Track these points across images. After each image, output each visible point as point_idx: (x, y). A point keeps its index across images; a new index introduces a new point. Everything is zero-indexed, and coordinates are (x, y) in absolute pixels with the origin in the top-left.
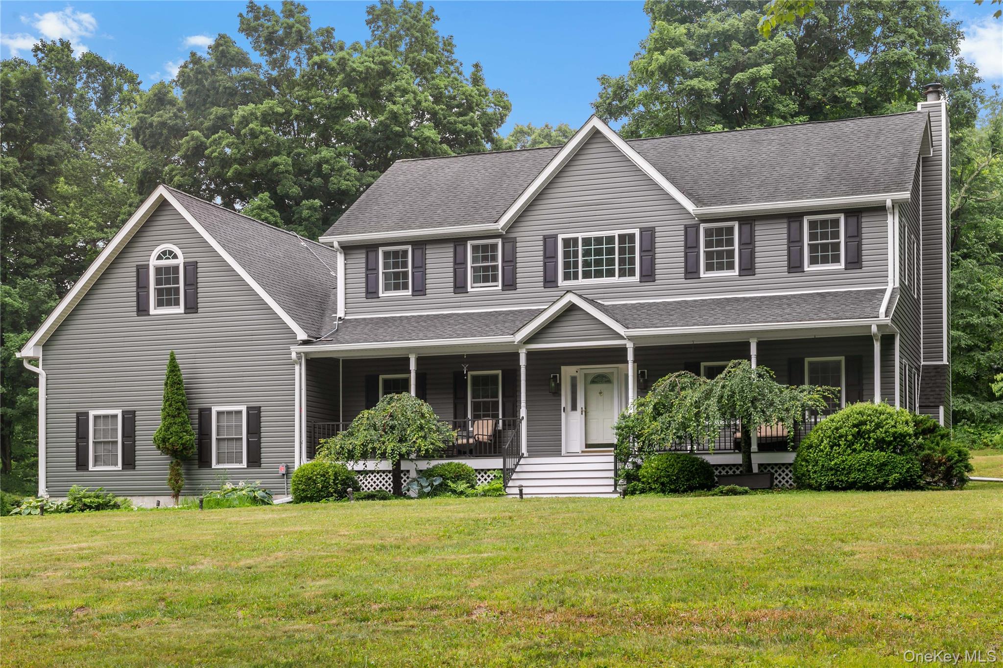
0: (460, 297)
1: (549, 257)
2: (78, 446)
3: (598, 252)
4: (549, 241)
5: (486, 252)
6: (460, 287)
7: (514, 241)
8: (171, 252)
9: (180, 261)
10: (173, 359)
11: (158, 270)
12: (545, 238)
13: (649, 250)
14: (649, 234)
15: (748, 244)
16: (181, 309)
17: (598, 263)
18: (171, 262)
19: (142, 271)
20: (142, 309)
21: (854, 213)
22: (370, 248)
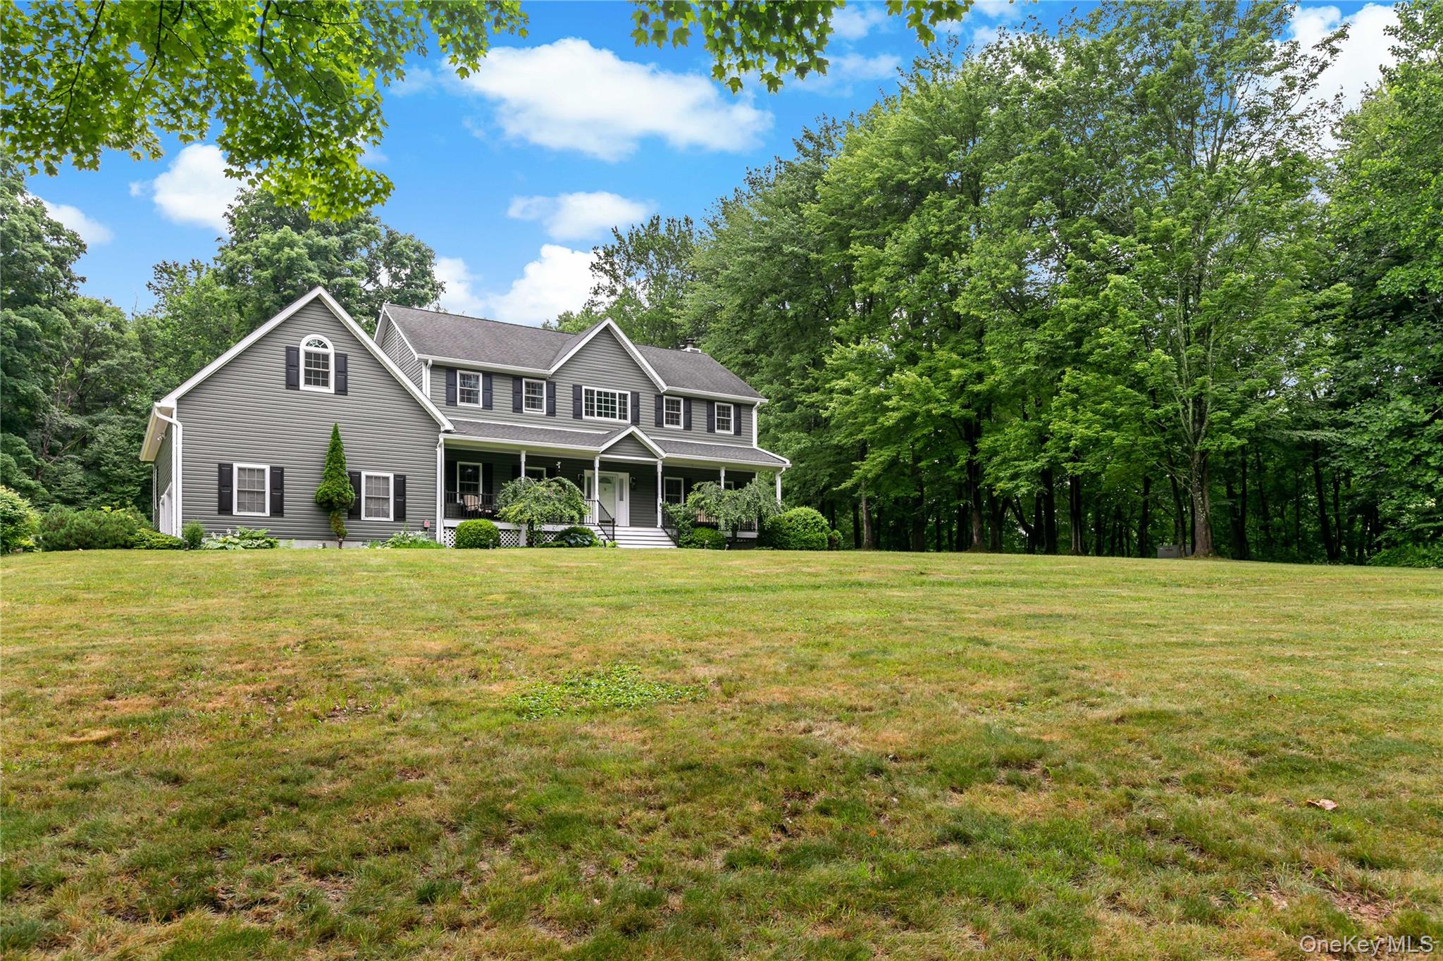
0: (517, 415)
1: (577, 399)
2: (220, 493)
3: (606, 401)
4: (577, 389)
5: (533, 388)
6: (517, 408)
7: (554, 384)
8: (320, 342)
9: (331, 351)
10: (336, 431)
11: (308, 355)
12: (574, 386)
13: (636, 405)
14: (636, 396)
15: (688, 412)
16: (331, 389)
17: (606, 408)
18: (321, 350)
19: (292, 353)
20: (292, 384)
21: (739, 406)
22: (451, 370)
